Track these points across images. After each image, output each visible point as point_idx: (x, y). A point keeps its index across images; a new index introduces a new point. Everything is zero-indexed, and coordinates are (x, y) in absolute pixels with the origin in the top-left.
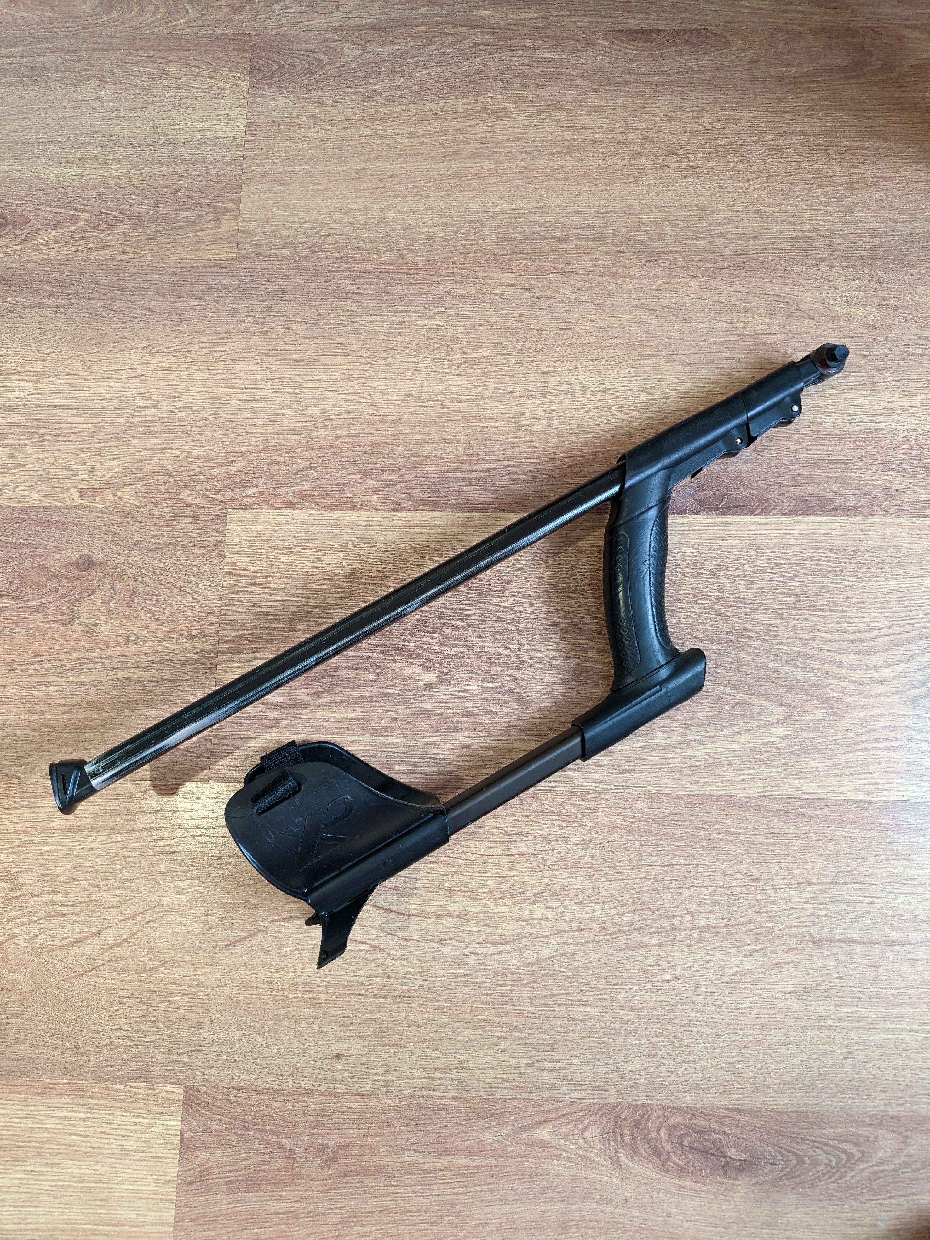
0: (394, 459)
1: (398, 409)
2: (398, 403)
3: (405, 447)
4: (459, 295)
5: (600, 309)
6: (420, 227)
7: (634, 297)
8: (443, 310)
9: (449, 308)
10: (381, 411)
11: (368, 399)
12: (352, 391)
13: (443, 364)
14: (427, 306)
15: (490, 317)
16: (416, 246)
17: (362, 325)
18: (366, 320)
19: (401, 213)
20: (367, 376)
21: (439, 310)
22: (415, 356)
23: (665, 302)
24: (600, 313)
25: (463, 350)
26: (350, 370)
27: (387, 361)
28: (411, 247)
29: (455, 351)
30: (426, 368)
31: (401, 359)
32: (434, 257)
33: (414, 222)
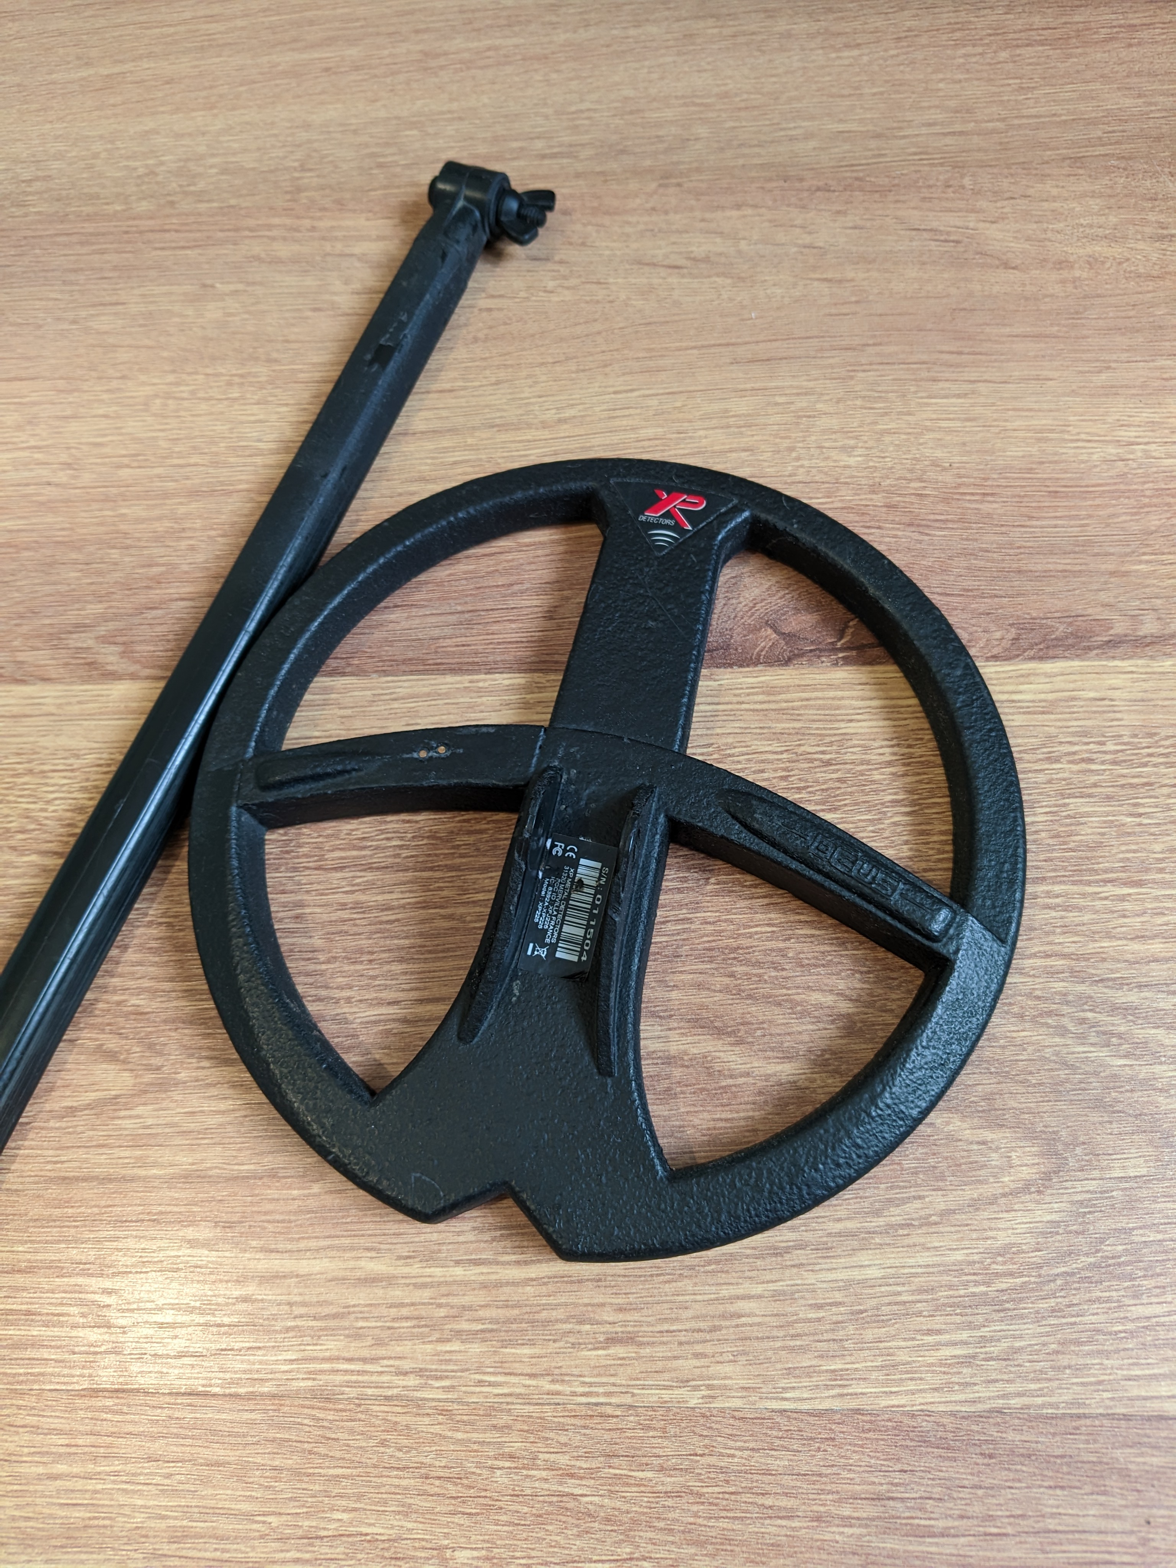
0: (100, 573)
1: (124, 473)
2: (126, 461)
3: (127, 547)
4: (276, 261)
5: (563, 270)
6: (213, 155)
7: (634, 246)
8: (240, 287)
9: (254, 283)
10: (87, 478)
11: (64, 457)
12: (32, 443)
13: (230, 384)
14: (209, 282)
15: (335, 294)
16: (201, 185)
17: (74, 322)
18: (83, 313)
19: (179, 136)
20: (68, 412)
21: (232, 287)
22: (173, 371)
23: (698, 251)
24: (565, 278)
25: (275, 355)
26: (34, 404)
27: (114, 384)
28: (192, 188)
29: (257, 359)
30: (193, 392)
31: (143, 378)
32: (233, 202)
33: (202, 149)
